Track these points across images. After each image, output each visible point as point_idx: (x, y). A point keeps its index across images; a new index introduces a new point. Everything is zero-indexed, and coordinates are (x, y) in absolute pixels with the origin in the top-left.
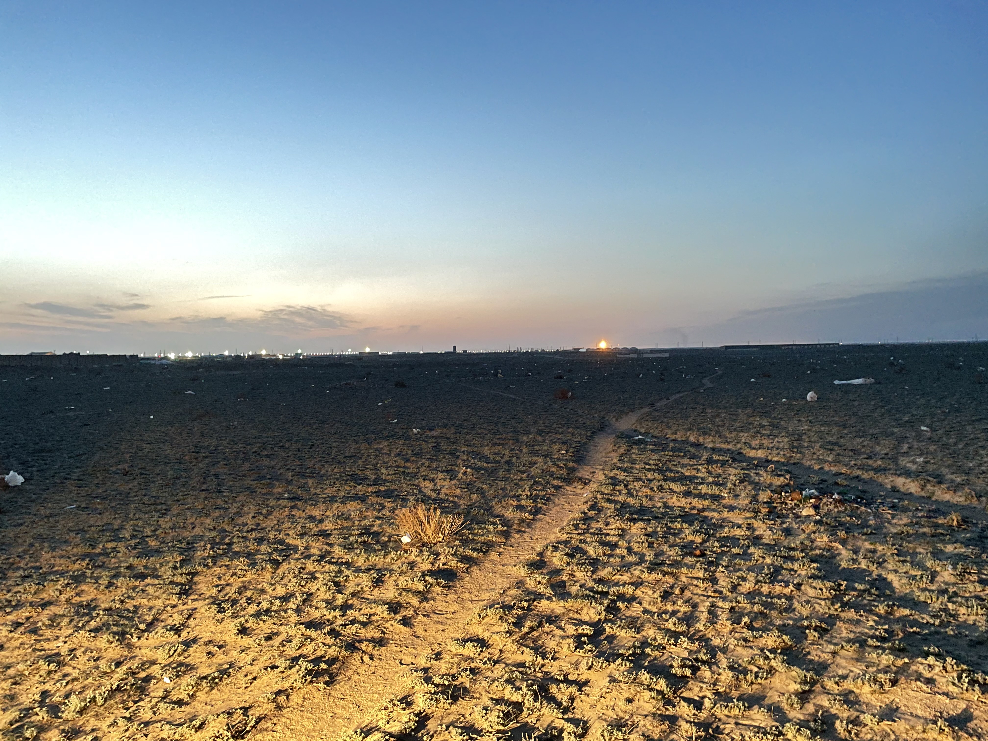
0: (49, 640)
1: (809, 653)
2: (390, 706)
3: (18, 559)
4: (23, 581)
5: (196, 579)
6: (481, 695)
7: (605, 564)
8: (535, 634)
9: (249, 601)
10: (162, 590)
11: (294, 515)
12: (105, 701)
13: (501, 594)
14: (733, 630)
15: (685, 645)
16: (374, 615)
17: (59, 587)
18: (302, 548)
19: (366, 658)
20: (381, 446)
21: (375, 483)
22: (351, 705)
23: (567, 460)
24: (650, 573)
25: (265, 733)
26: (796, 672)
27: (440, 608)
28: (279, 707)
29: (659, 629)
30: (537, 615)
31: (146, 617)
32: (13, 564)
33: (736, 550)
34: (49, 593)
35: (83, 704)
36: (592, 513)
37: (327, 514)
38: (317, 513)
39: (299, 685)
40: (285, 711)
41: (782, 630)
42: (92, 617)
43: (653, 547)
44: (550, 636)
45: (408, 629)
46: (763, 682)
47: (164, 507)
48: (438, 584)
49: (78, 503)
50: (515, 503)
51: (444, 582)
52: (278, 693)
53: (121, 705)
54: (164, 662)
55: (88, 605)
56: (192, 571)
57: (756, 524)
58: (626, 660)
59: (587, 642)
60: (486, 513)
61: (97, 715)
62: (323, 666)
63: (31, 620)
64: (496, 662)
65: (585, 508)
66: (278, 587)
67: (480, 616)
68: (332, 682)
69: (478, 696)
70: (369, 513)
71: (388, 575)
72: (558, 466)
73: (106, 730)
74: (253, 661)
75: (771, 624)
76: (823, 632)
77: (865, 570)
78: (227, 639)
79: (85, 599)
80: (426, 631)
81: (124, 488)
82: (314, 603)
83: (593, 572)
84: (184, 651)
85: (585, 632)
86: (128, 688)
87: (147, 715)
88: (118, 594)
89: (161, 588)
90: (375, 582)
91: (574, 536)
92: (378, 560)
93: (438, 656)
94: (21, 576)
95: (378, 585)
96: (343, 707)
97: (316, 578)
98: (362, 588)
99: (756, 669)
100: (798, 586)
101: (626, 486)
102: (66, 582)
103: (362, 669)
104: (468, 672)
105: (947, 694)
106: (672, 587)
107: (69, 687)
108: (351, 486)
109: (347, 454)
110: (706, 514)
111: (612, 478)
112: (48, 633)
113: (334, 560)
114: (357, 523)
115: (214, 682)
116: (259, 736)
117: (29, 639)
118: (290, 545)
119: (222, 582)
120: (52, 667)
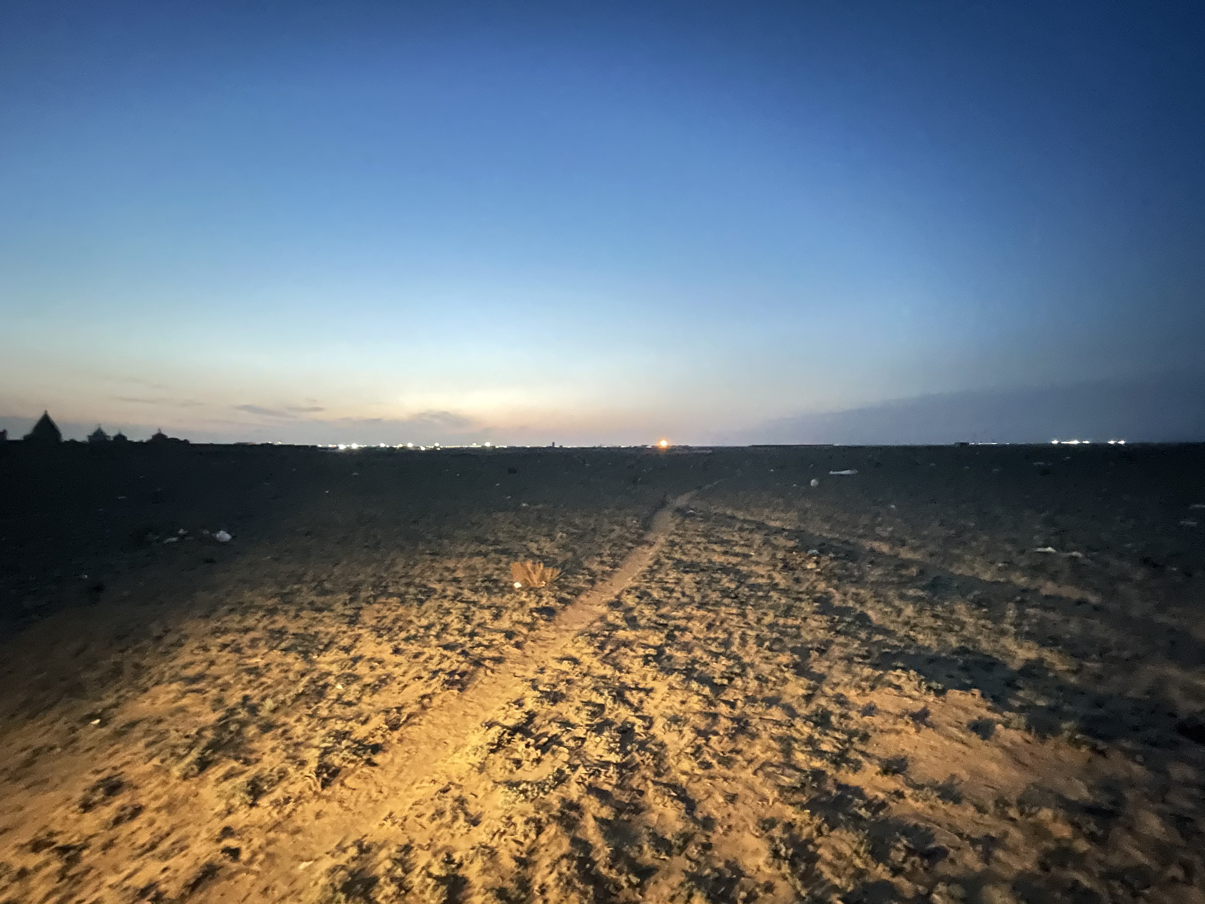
0: (250, 657)
1: (812, 667)
2: (507, 707)
3: (225, 597)
4: (229, 613)
5: (361, 613)
6: (574, 699)
7: (665, 604)
8: (614, 655)
9: (401, 629)
10: (336, 621)
11: (434, 566)
12: (293, 703)
13: (589, 626)
14: (758, 652)
15: (723, 662)
16: (494, 640)
17: (258, 618)
18: (440, 591)
19: (489, 672)
20: (498, 516)
21: (495, 543)
22: (477, 706)
23: (637, 528)
24: (698, 610)
25: (414, 726)
26: (803, 681)
27: (543, 636)
28: (424, 707)
29: (705, 651)
30: (615, 641)
31: (324, 640)
32: (221, 600)
33: (760, 594)
34: (250, 622)
35: (276, 705)
36: (655, 567)
37: (459, 565)
38: (451, 565)
39: (439, 691)
40: (429, 710)
41: (794, 650)
42: (283, 641)
43: (701, 591)
44: (625, 656)
45: (520, 651)
46: (779, 688)
47: (336, 559)
48: (542, 619)
49: (272, 555)
50: (599, 559)
51: (546, 617)
52: (423, 697)
53: (305, 706)
54: (337, 673)
55: (280, 631)
56: (358, 606)
57: (775, 575)
58: (681, 673)
59: (652, 660)
60: (577, 566)
61: (287, 713)
62: (457, 677)
63: (236, 642)
64: (585, 675)
65: (651, 563)
66: (423, 619)
67: (572, 641)
68: (464, 689)
69: (572, 699)
70: (490, 566)
71: (505, 611)
72: (631, 533)
73: (293, 724)
74: (404, 673)
75: (785, 646)
76: (822, 652)
77: (851, 608)
78: (384, 656)
79: (277, 626)
80: (533, 652)
82: (449, 631)
83: (657, 610)
84: (352, 665)
86: (311, 692)
87: (324, 713)
88: (302, 623)
89: (334, 619)
90: (495, 616)
91: (642, 583)
92: (496, 600)
93: (542, 671)
94: (228, 610)
95: (497, 619)
96: (471, 707)
97: (451, 613)
98: (485, 621)
99: (774, 679)
100: (804, 619)
101: (681, 547)
102: (263, 614)
103: (486, 680)
104: (565, 683)
105: (910, 697)
106: (714, 620)
107: (265, 692)
108: (476, 546)
109: (473, 522)
110: (738, 567)
111: (670, 541)
112: (250, 652)
113: (464, 600)
114: (481, 572)
115: (375, 689)
116: (409, 729)
117: (234, 657)
118: (431, 588)
119: (380, 615)
120: (252, 677)
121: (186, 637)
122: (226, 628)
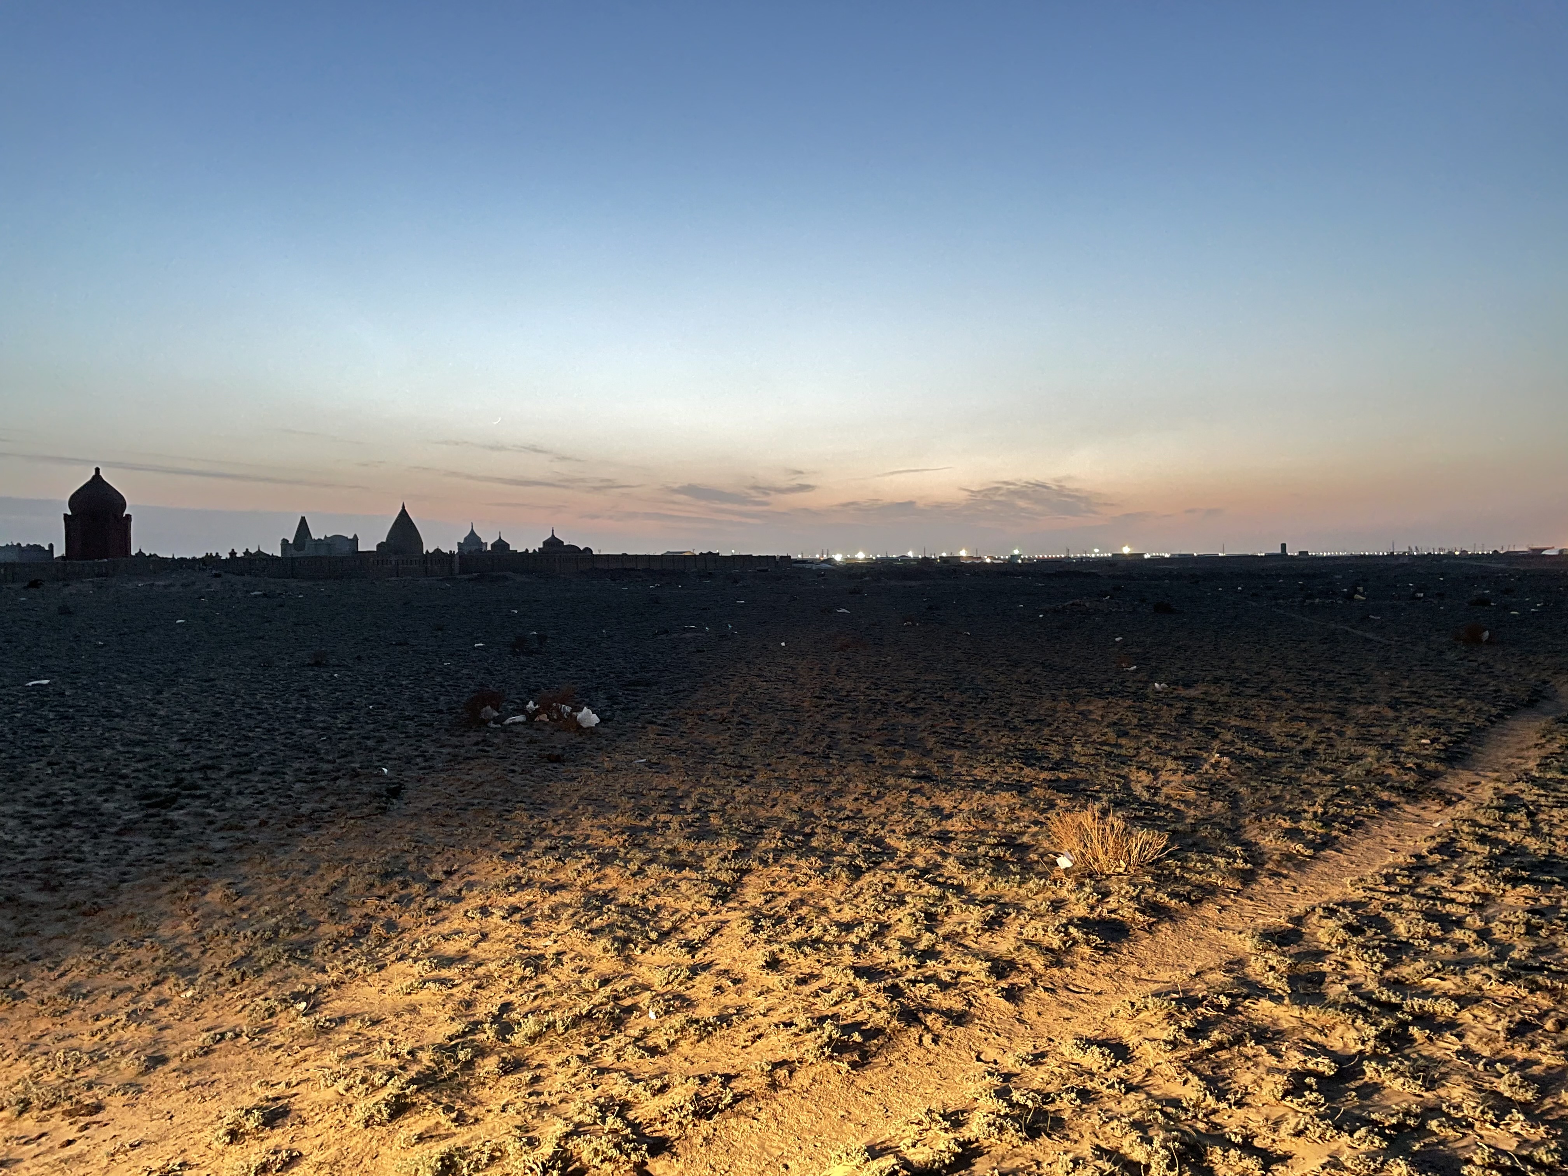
0: (539, 935)
2: (926, 1120)
3: (550, 823)
4: (544, 854)
5: (745, 879)
6: (1082, 1136)
7: (1418, 954)
8: (1224, 1055)
9: (801, 921)
10: (696, 889)
11: (913, 803)
12: (567, 1029)
13: (1192, 978)
16: (966, 973)
17: (579, 867)
18: (902, 855)
19: (927, 1039)
20: (1091, 708)
21: (1057, 766)
22: (876, 1106)
23: (1427, 757)
24: (1504, 983)
25: (742, 1118)
27: (1078, 982)
28: (774, 1085)
29: (1478, 1089)
30: (1243, 1023)
31: (664, 923)
32: (545, 830)
34: (568, 873)
35: (538, 1029)
36: (1437, 857)
37: (961, 807)
38: (947, 804)
39: (812, 1059)
40: (781, 1093)
42: (601, 914)
43: (1538, 935)
44: (1250, 1064)
45: (1011, 1007)
47: (748, 772)
48: (1088, 942)
49: (649, 757)
50: (1287, 825)
51: (1099, 941)
52: (776, 1065)
53: (583, 1039)
54: (661, 990)
55: (605, 895)
56: (745, 867)
58: (1376, 1134)
59: (1315, 1087)
60: (1225, 835)
61: (551, 1047)
62: (857, 1037)
63: (534, 906)
64: (1130, 1089)
65: (1424, 848)
66: (846, 907)
67: (1133, 1005)
68: (863, 1065)
69: (1076, 1136)
70: (1024, 814)
71: (1013, 915)
72: (1403, 767)
73: (554, 1068)
74: (769, 1010)
78: (747, 970)
79: (606, 886)
80: (1039, 1014)
81: (711, 740)
82: (886, 941)
83: (1386, 966)
84: (689, 978)
85: (1321, 1068)
86: (601, 1016)
87: (608, 1059)
88: (643, 886)
89: (695, 885)
90: (987, 923)
91: (1377, 895)
92: (1007, 889)
93: (1038, 1059)
94: (546, 848)
95: (991, 929)
96: (864, 1105)
97: (903, 903)
98: (965, 929)
101: (1530, 815)
102: (590, 861)
103: (915, 1055)
104: (1073, 1095)
106: (1543, 1016)
107: (537, 1002)
108: (1014, 768)
109: (1030, 717)
111: (1508, 798)
112: (542, 926)
113: (940, 880)
114: (1000, 826)
115: (706, 1030)
116: (733, 1121)
117: (517, 931)
118: (889, 847)
119: (776, 889)
120: (528, 972)
121: (470, 886)
122: (530, 879)
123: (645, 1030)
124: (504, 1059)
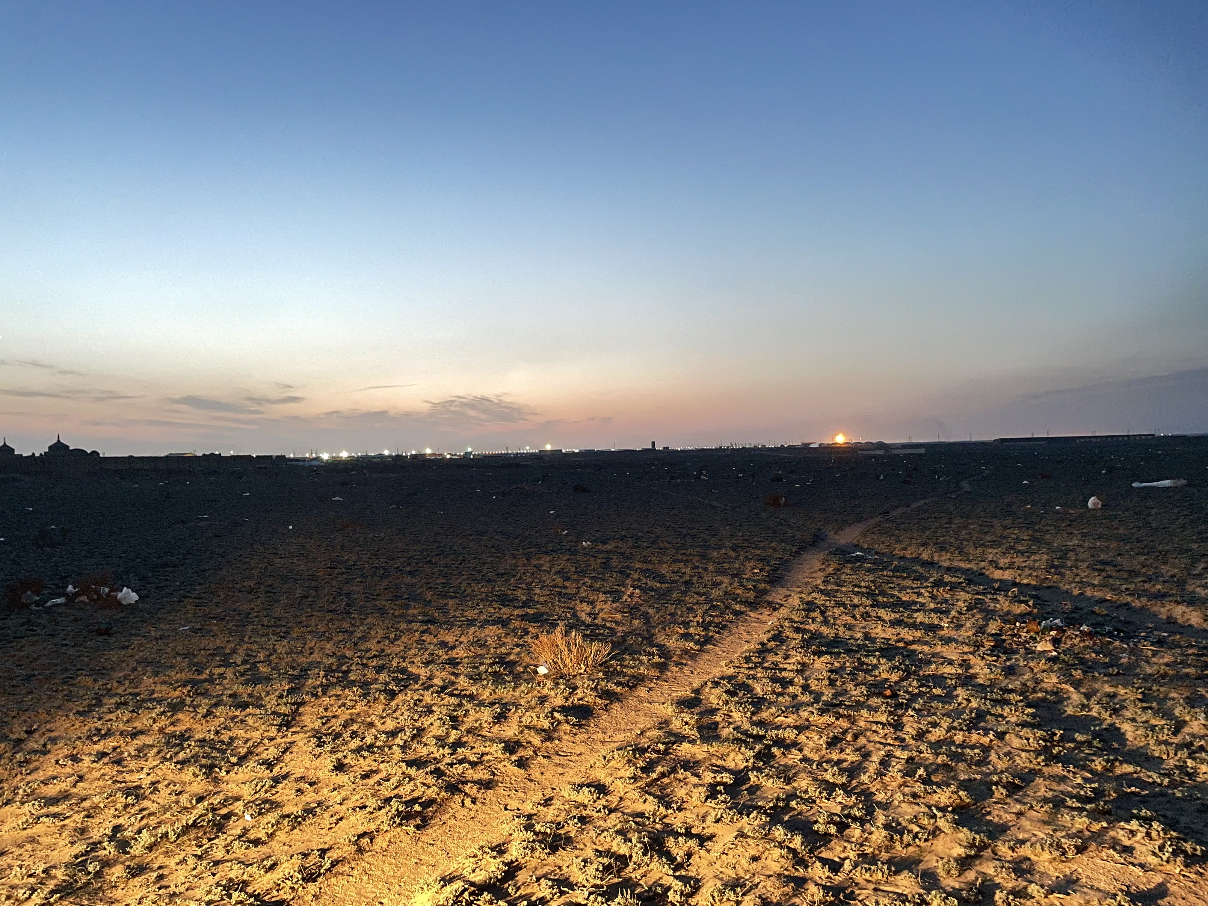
0: (132, 771)
1: (989, 813)
2: (479, 853)
3: (116, 685)
4: (117, 708)
5: (301, 710)
6: (586, 846)
7: (771, 704)
8: (666, 781)
9: (354, 735)
10: (263, 721)
11: (424, 641)
12: (178, 837)
13: (638, 736)
14: (905, 784)
15: (839, 799)
16: (487, 754)
17: (154, 715)
18: (424, 678)
19: (468, 802)
20: (541, 562)
21: (525, 605)
22: (439, 852)
23: (759, 581)
24: (821, 715)
25: (340, 877)
26: (965, 834)
27: (564, 749)
28: (360, 850)
29: (815, 779)
30: (674, 759)
31: (240, 750)
32: (111, 690)
33: (937, 691)
34: (143, 721)
35: (153, 840)
36: (772, 644)
37: (461, 640)
38: (450, 639)
39: (386, 828)
40: (366, 855)
41: (964, 785)
42: (183, 749)
43: (835, 685)
44: (682, 784)
45: (522, 771)
46: (922, 844)
47: (284, 629)
48: (567, 722)
49: (193, 624)
50: (682, 631)
51: (575, 720)
52: (362, 835)
53: (194, 843)
54: (250, 798)
55: (182, 735)
56: (299, 701)
57: (974, 660)
58: (763, 813)
59: (723, 791)
60: (644, 642)
61: (167, 852)
62: (417, 808)
63: (118, 750)
64: (611, 811)
65: (765, 638)
66: (388, 720)
67: (605, 758)
68: (424, 826)
69: (582, 846)
70: (508, 640)
71: (513, 710)
72: (745, 588)
73: (174, 867)
74: (344, 800)
75: (954, 778)
76: (1012, 789)
77: (1096, 718)
78: (320, 775)
79: (179, 729)
80: (542, 774)
81: (245, 607)
82: (424, 740)
83: (753, 713)
84: (272, 787)
85: (725, 780)
86: (205, 824)
87: (219, 854)
88: (214, 724)
89: (261, 718)
90: (495, 718)
91: (742, 670)
92: (505, 693)
93: (547, 802)
94: (116, 703)
95: (499, 722)
96: (430, 853)
97: (432, 712)
98: (480, 724)
99: (916, 829)
100: (1001, 736)
101: (823, 613)
102: (162, 710)
103: (462, 813)
104: (576, 821)
105: (1142, 866)
106: (845, 732)
107: (144, 822)
108: (495, 609)
109: (499, 571)
110: (914, 647)
111: (808, 603)
112: (132, 765)
113: (456, 692)
114: (492, 650)
115: (296, 821)
116: (333, 880)
117: (111, 770)
118: (412, 674)
119: (329, 714)
120: (130, 800)
121: (54, 741)
122: (109, 730)
123: (244, 828)
124: (128, 867)
